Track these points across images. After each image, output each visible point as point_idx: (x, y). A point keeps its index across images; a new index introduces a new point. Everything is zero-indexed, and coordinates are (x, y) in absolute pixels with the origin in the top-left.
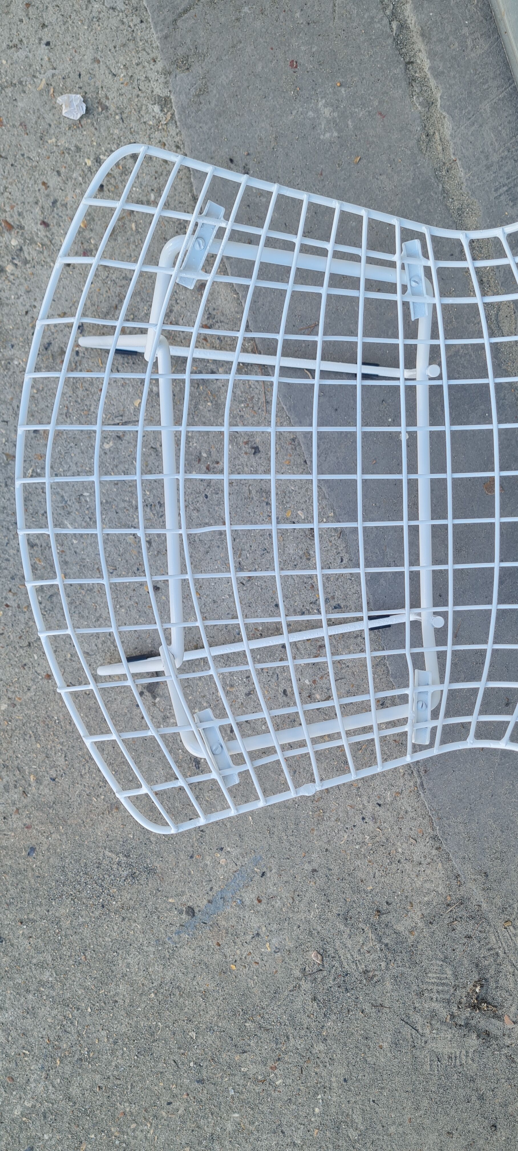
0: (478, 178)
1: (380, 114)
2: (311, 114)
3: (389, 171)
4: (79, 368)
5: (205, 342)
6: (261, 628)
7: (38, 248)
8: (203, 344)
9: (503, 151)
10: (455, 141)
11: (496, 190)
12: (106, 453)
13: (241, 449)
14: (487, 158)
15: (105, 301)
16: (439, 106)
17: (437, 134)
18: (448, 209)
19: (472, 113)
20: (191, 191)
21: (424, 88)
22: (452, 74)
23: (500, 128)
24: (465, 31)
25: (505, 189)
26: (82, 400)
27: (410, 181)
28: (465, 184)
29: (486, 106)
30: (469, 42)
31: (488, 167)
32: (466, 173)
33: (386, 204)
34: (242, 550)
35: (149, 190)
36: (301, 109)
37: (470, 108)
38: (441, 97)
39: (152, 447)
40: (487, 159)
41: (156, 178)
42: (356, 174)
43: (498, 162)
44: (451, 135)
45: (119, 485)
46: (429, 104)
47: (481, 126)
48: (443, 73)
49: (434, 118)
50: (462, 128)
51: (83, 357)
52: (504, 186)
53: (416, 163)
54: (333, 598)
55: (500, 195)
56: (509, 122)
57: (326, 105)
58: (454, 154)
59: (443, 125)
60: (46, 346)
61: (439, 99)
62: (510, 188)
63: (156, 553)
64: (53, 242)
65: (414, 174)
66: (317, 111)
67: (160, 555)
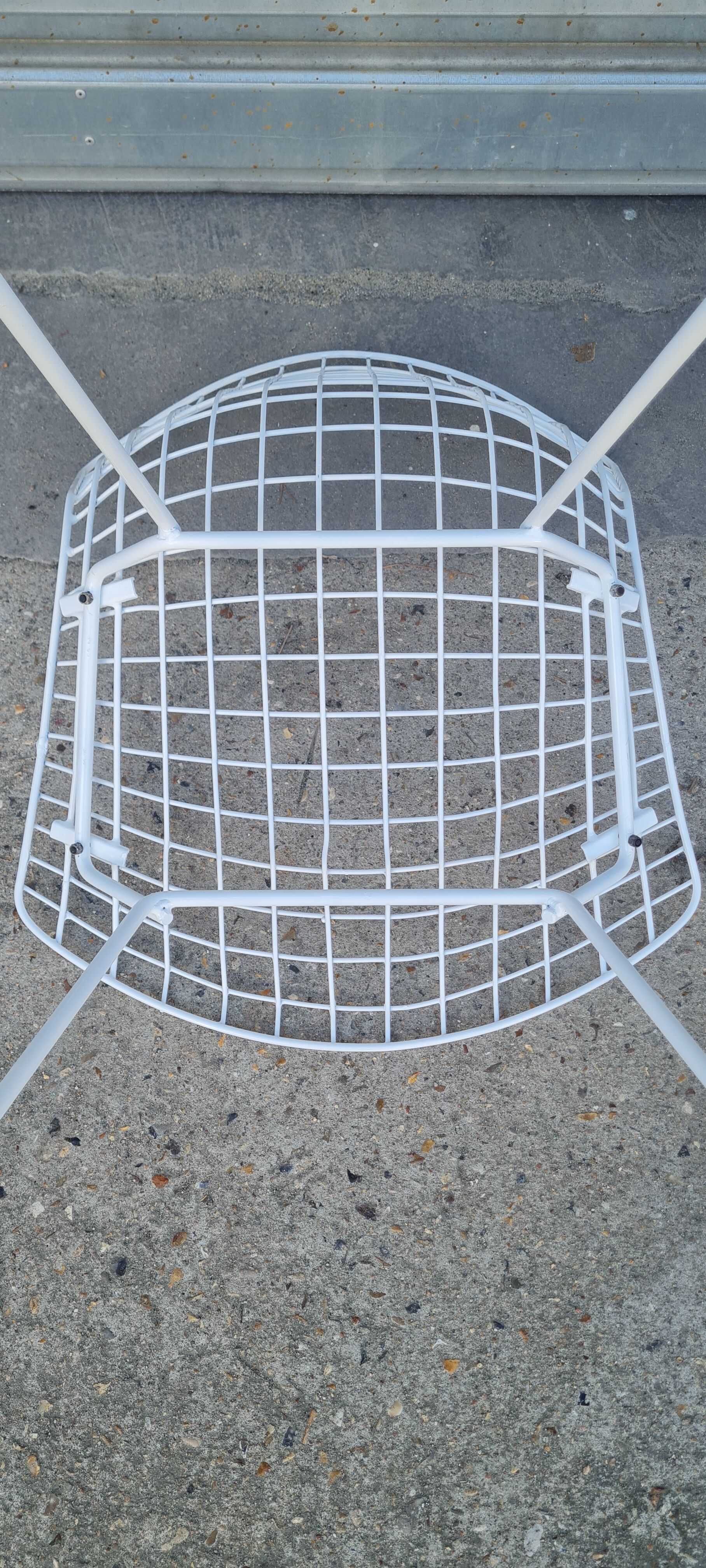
0: (189, 261)
1: (62, 335)
2: (23, 405)
3: (133, 346)
4: (206, 789)
5: (244, 620)
6: (684, 691)
7: (22, 778)
8: (245, 623)
9: (171, 228)
10: (134, 271)
11: (212, 247)
12: (341, 802)
13: (408, 628)
14: (169, 245)
15: (132, 721)
16: (85, 275)
17: (116, 287)
18: (209, 301)
19: (112, 246)
20: (44, 566)
21: (59, 283)
22: (57, 251)
23: (143, 224)
24: (17, 226)
25: (215, 238)
26: (252, 804)
27: (157, 329)
28: (189, 276)
29: (111, 230)
30: (32, 226)
31: (181, 246)
32: (177, 271)
33: (170, 362)
34: (555, 675)
35: (18, 614)
36: (12, 414)
37: (104, 246)
38: (77, 270)
39: (359, 739)
40: (172, 245)
41: (8, 601)
42: (119, 381)
43: (181, 236)
44: (125, 273)
45: (394, 800)
46: (78, 284)
47: (130, 241)
48: (50, 260)
49: (97, 285)
50: (123, 259)
51: (194, 778)
52: (211, 238)
53: (139, 317)
54: (671, 584)
55: (220, 244)
56: (142, 213)
57: (22, 386)
58: (148, 277)
59: (109, 278)
60: (156, 819)
61: (78, 273)
62: (217, 233)
63: (516, 790)
64: (23, 756)
65: (151, 322)
66: (23, 398)
67: (522, 786)
